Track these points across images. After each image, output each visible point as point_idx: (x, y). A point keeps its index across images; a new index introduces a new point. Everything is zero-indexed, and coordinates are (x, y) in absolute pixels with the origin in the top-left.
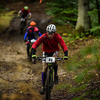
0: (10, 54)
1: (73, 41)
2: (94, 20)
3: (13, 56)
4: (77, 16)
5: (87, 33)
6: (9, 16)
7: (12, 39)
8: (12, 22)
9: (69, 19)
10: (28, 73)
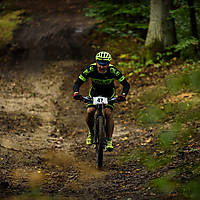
0: (16, 97)
1: (140, 70)
2: (182, 27)
3: (20, 100)
4: (149, 20)
5: (168, 54)
6: (11, 20)
7: (17, 67)
8: (17, 32)
9: (131, 25)
10: (52, 135)
